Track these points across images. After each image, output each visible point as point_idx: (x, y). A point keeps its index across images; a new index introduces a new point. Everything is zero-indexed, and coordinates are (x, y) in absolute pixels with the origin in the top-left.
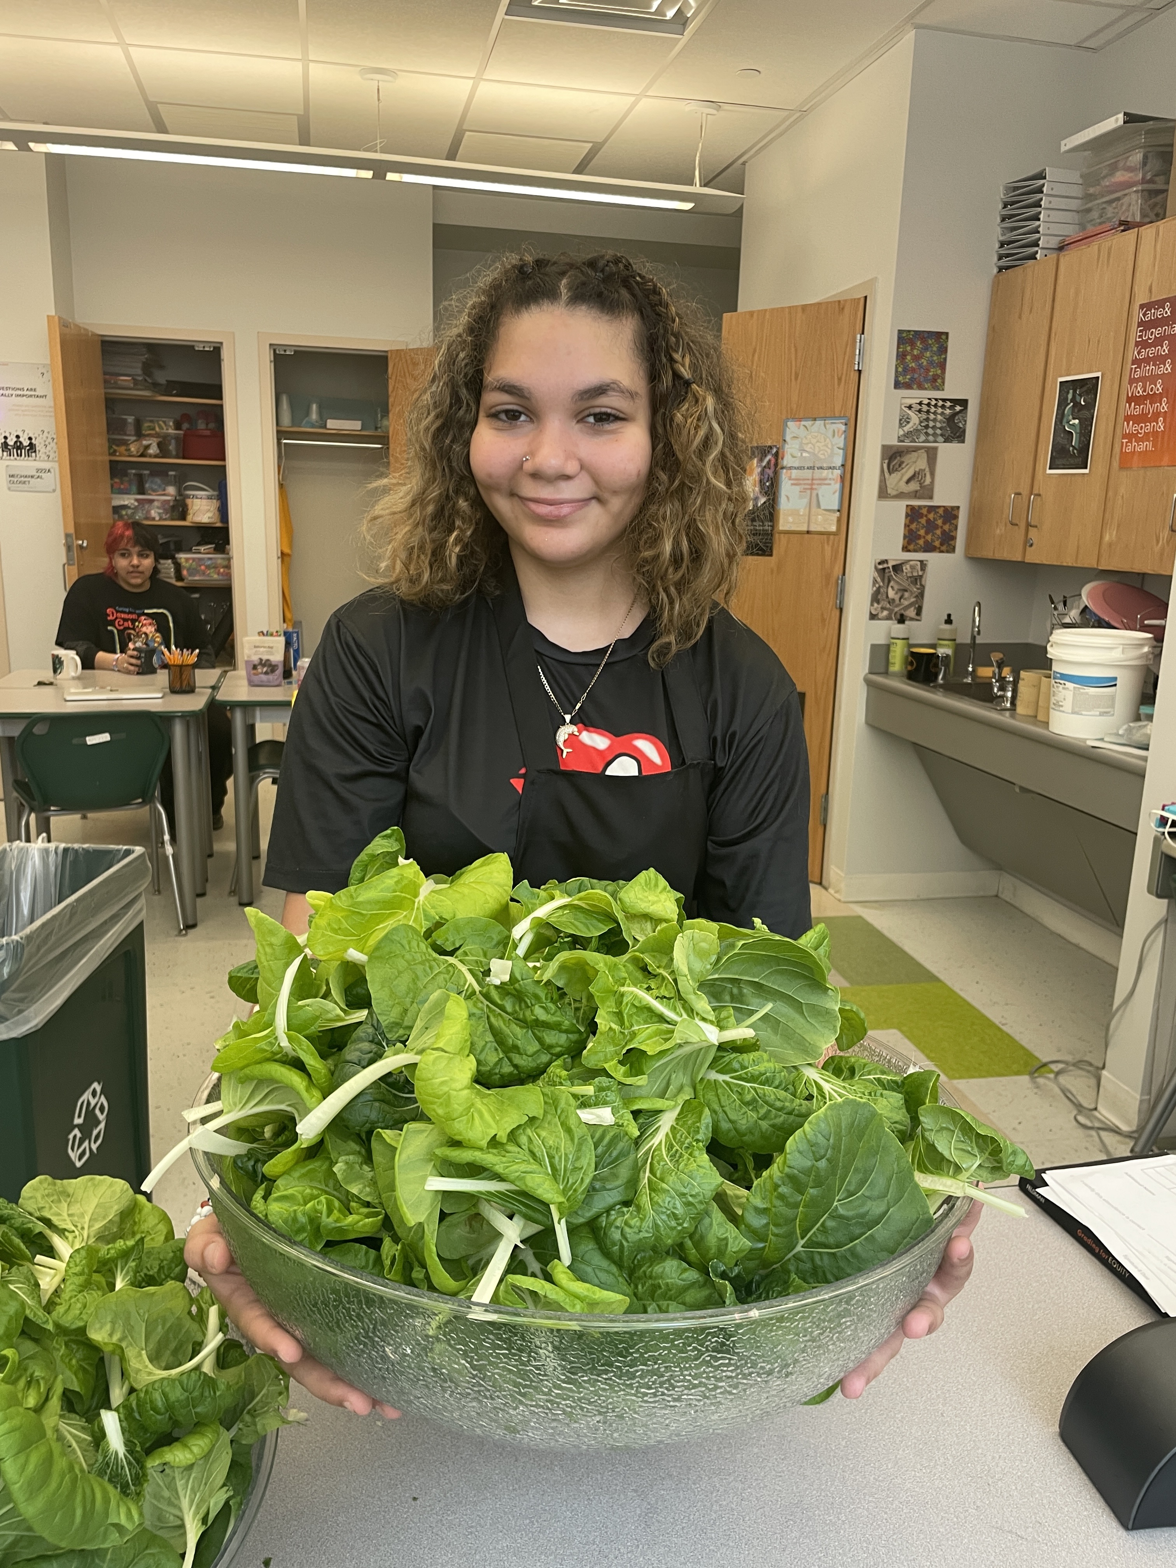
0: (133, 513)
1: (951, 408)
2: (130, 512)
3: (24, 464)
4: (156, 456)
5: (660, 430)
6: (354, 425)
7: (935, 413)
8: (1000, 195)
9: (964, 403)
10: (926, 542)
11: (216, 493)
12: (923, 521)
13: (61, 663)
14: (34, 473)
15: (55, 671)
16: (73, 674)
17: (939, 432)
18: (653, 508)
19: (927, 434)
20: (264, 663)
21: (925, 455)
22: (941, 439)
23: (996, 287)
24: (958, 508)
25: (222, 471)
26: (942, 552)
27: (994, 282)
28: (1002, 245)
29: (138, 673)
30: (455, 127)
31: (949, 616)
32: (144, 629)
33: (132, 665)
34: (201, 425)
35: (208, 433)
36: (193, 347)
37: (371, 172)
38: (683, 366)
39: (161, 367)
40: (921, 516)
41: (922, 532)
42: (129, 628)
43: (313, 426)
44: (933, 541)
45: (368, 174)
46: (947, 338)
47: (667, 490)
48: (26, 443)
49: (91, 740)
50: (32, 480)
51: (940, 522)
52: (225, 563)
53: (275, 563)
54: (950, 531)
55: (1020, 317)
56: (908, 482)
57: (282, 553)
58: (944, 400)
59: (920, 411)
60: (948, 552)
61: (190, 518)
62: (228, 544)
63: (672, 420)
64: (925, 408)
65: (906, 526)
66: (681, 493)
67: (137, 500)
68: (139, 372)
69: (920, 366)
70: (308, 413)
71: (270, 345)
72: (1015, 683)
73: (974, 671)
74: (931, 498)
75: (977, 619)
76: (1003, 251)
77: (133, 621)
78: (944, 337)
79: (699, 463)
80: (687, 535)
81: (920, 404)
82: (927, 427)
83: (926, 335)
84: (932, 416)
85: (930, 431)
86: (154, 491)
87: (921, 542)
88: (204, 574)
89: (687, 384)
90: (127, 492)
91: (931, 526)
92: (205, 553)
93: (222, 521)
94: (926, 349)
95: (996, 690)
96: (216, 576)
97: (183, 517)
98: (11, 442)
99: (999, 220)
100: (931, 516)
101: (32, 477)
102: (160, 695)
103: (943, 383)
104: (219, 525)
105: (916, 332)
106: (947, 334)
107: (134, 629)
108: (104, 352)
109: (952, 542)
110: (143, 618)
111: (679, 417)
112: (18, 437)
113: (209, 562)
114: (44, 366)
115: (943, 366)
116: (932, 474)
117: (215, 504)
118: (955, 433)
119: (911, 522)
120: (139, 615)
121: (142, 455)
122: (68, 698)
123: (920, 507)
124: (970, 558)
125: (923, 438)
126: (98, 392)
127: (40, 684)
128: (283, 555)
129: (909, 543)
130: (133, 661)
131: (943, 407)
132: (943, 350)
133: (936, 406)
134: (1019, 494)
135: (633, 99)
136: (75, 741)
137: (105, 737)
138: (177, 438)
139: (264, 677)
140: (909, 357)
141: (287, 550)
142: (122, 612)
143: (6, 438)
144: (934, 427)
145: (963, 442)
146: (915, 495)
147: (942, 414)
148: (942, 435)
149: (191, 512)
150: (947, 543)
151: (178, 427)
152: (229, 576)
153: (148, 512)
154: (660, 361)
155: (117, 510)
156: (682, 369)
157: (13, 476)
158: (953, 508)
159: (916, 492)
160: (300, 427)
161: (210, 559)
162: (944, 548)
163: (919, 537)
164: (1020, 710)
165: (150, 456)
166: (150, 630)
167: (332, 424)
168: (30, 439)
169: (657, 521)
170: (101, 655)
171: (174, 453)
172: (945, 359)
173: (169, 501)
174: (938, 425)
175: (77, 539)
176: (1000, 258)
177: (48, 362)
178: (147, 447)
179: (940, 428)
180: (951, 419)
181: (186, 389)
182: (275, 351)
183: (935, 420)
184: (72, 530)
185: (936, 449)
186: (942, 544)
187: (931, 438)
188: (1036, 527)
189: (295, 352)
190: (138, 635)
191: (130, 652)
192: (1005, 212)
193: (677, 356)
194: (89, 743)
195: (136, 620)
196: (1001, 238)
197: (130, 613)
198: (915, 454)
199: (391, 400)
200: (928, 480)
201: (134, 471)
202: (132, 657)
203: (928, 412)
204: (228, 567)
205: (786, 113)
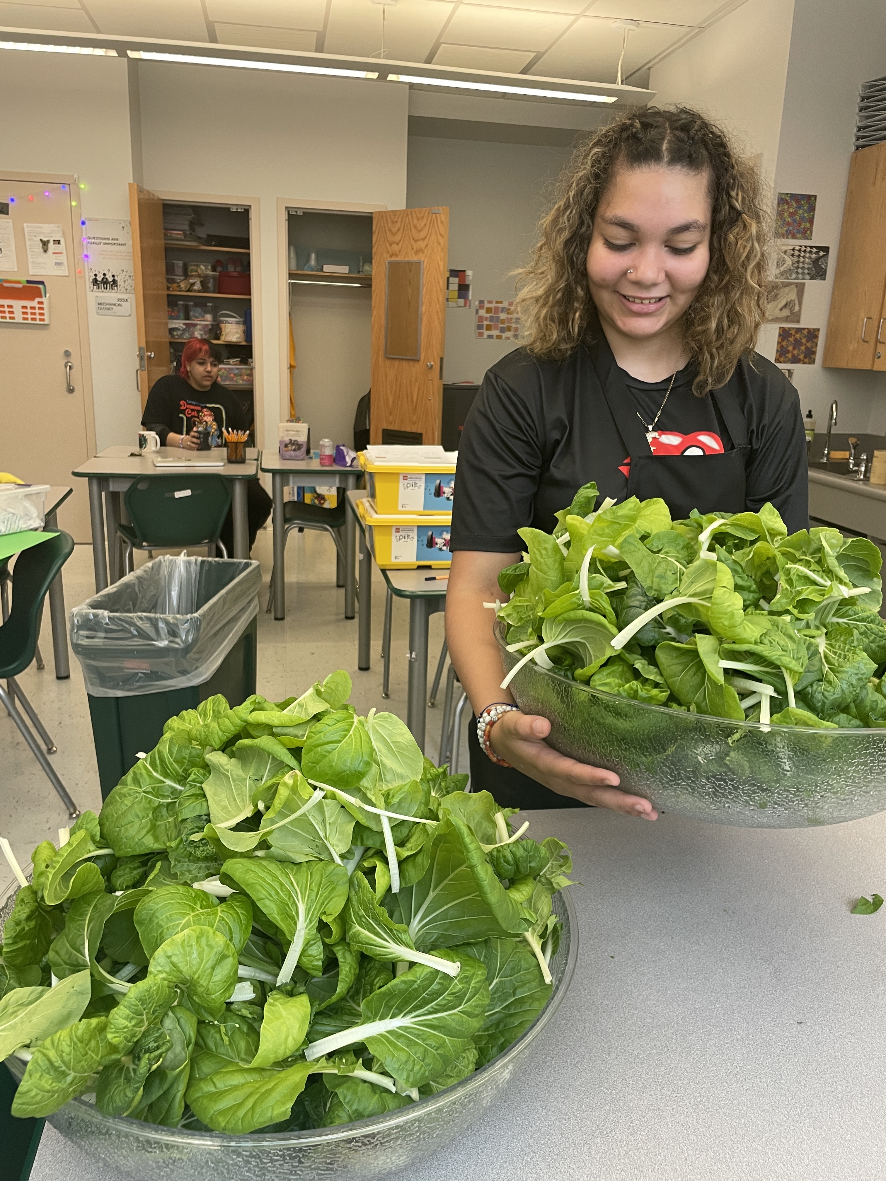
0: (182, 334)
1: (816, 253)
2: (179, 333)
3: (108, 296)
4: (199, 291)
5: (716, 245)
6: (343, 269)
7: (804, 257)
8: (859, 91)
9: (826, 249)
10: (793, 356)
11: (242, 320)
12: (792, 339)
13: (146, 440)
14: (115, 302)
15: (141, 446)
16: (154, 449)
17: (806, 271)
18: (706, 299)
19: (797, 273)
20: (292, 443)
21: (795, 290)
22: (808, 277)
23: (854, 161)
24: (818, 330)
25: (248, 303)
26: (805, 363)
27: (852, 157)
28: (860, 129)
29: (198, 450)
30: (434, 41)
31: (810, 412)
32: (205, 418)
33: (193, 443)
34: (231, 268)
35: (236, 274)
36: (229, 209)
37: (377, 74)
38: (737, 201)
39: (202, 225)
40: (790, 335)
41: (790, 348)
42: (194, 416)
43: (313, 270)
44: (798, 355)
45: (374, 75)
46: (815, 199)
47: (716, 287)
48: (110, 279)
49: (178, 495)
50: (114, 307)
51: (804, 341)
52: (248, 372)
53: (286, 372)
54: (812, 347)
55: (874, 183)
56: (781, 309)
57: (291, 366)
58: (811, 247)
59: (793, 255)
60: (809, 363)
61: (223, 338)
62: (251, 357)
63: (726, 239)
64: (797, 253)
65: (778, 343)
66: (726, 290)
67: (184, 324)
68: (187, 227)
69: (795, 221)
70: (308, 260)
71: (286, 208)
72: (869, 460)
73: (829, 453)
74: (798, 322)
75: (835, 414)
76: (860, 134)
77: (198, 412)
78: (813, 199)
79: (742, 270)
80: (728, 316)
81: (793, 250)
82: (798, 267)
83: (799, 197)
84: (802, 259)
85: (800, 271)
86: (196, 317)
87: (789, 355)
88: (232, 380)
89: (739, 214)
90: (177, 318)
91: (797, 343)
92: (232, 365)
93: (246, 341)
94: (799, 207)
95: (851, 466)
96: (241, 382)
97: (218, 338)
98: (99, 279)
99: (857, 110)
100: (798, 336)
101: (115, 305)
102: (222, 464)
103: (811, 233)
104: (244, 343)
105: (792, 195)
106: (816, 196)
107: (198, 417)
108: (165, 213)
109: (813, 356)
110: (205, 410)
111: (731, 237)
112: (104, 274)
113: (236, 371)
114: (125, 221)
115: (811, 222)
116: (800, 304)
117: (241, 328)
118: (819, 273)
119: (783, 340)
120: (203, 408)
121: (189, 290)
122: (158, 465)
123: (790, 329)
124: (827, 368)
125: (794, 276)
126: (161, 242)
127: (132, 455)
128: (291, 367)
129: (780, 356)
130: (195, 440)
131: (810, 252)
132: (812, 209)
133: (805, 251)
134: (871, 318)
135: (573, 18)
136: (167, 495)
137: (188, 493)
138: (214, 278)
139: (292, 453)
140: (786, 214)
141: (293, 363)
142: (192, 405)
143: (96, 275)
144: (803, 268)
145: (824, 279)
146: (787, 319)
147: (810, 258)
148: (809, 274)
149: (223, 333)
150: (809, 357)
151: (214, 269)
152: (251, 382)
153: (193, 333)
154: (722, 197)
155: (171, 330)
156: (737, 204)
157: (100, 304)
158: (814, 330)
159: (788, 317)
160: (303, 270)
161: (237, 369)
162: (806, 360)
163: (788, 352)
164: (873, 480)
165: (195, 291)
166: (209, 419)
167: (327, 268)
168: (113, 276)
169: (708, 307)
170: (172, 435)
171: (212, 289)
172: (813, 216)
173: (207, 325)
174: (806, 266)
175: (147, 351)
176: (857, 140)
177: (129, 219)
178: (193, 284)
179: (808, 269)
180: (816, 262)
181: (222, 241)
182: (289, 212)
183: (803, 262)
184: (144, 345)
185: (804, 284)
186: (805, 357)
187: (800, 276)
188: (883, 343)
189: (304, 213)
190: (201, 423)
191: (192, 434)
192: (863, 104)
193: (733, 194)
194: (176, 496)
195: (200, 411)
196: (859, 124)
197: (196, 405)
198: (787, 289)
199: (374, 250)
200: (797, 308)
201: (181, 303)
202: (194, 437)
203: (799, 256)
204: (251, 375)
205: (688, 29)
